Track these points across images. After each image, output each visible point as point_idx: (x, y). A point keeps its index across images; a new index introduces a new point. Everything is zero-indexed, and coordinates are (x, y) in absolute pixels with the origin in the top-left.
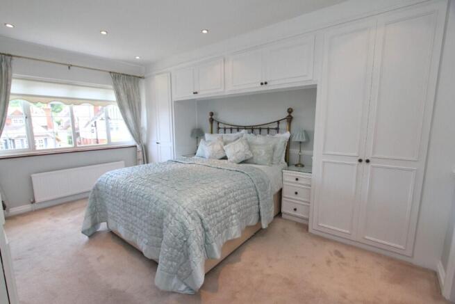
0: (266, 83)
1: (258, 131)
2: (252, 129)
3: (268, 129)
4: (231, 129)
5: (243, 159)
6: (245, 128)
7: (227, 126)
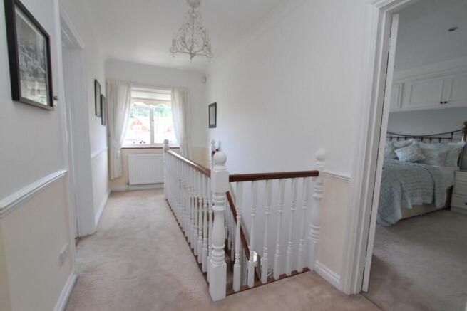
0: (446, 102)
1: (427, 140)
2: (422, 138)
3: (440, 139)
4: (398, 138)
5: (416, 160)
6: (414, 137)
7: (393, 136)
